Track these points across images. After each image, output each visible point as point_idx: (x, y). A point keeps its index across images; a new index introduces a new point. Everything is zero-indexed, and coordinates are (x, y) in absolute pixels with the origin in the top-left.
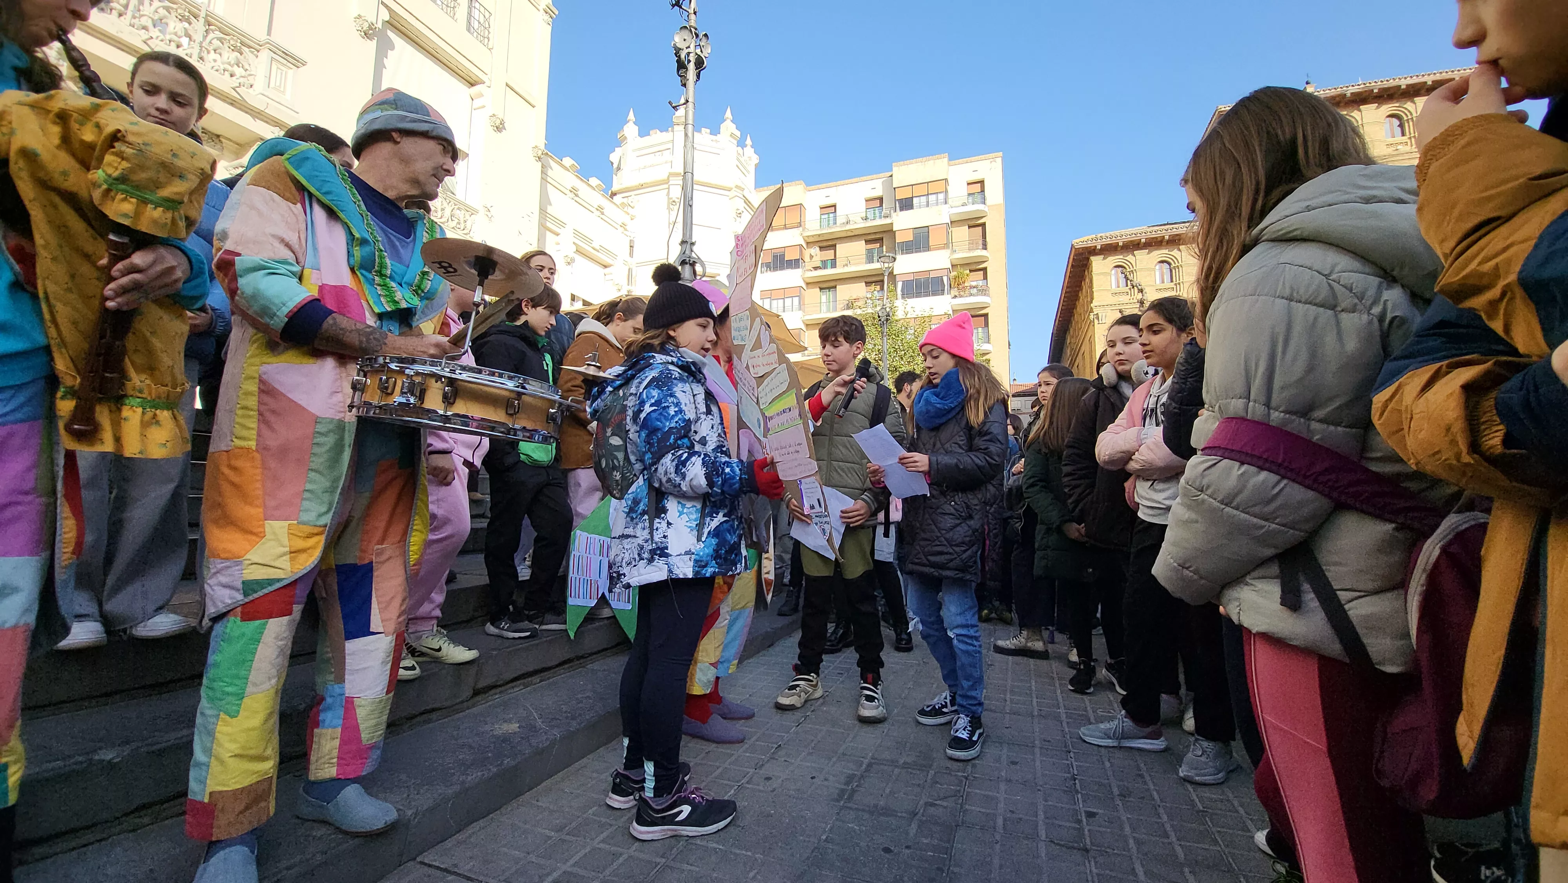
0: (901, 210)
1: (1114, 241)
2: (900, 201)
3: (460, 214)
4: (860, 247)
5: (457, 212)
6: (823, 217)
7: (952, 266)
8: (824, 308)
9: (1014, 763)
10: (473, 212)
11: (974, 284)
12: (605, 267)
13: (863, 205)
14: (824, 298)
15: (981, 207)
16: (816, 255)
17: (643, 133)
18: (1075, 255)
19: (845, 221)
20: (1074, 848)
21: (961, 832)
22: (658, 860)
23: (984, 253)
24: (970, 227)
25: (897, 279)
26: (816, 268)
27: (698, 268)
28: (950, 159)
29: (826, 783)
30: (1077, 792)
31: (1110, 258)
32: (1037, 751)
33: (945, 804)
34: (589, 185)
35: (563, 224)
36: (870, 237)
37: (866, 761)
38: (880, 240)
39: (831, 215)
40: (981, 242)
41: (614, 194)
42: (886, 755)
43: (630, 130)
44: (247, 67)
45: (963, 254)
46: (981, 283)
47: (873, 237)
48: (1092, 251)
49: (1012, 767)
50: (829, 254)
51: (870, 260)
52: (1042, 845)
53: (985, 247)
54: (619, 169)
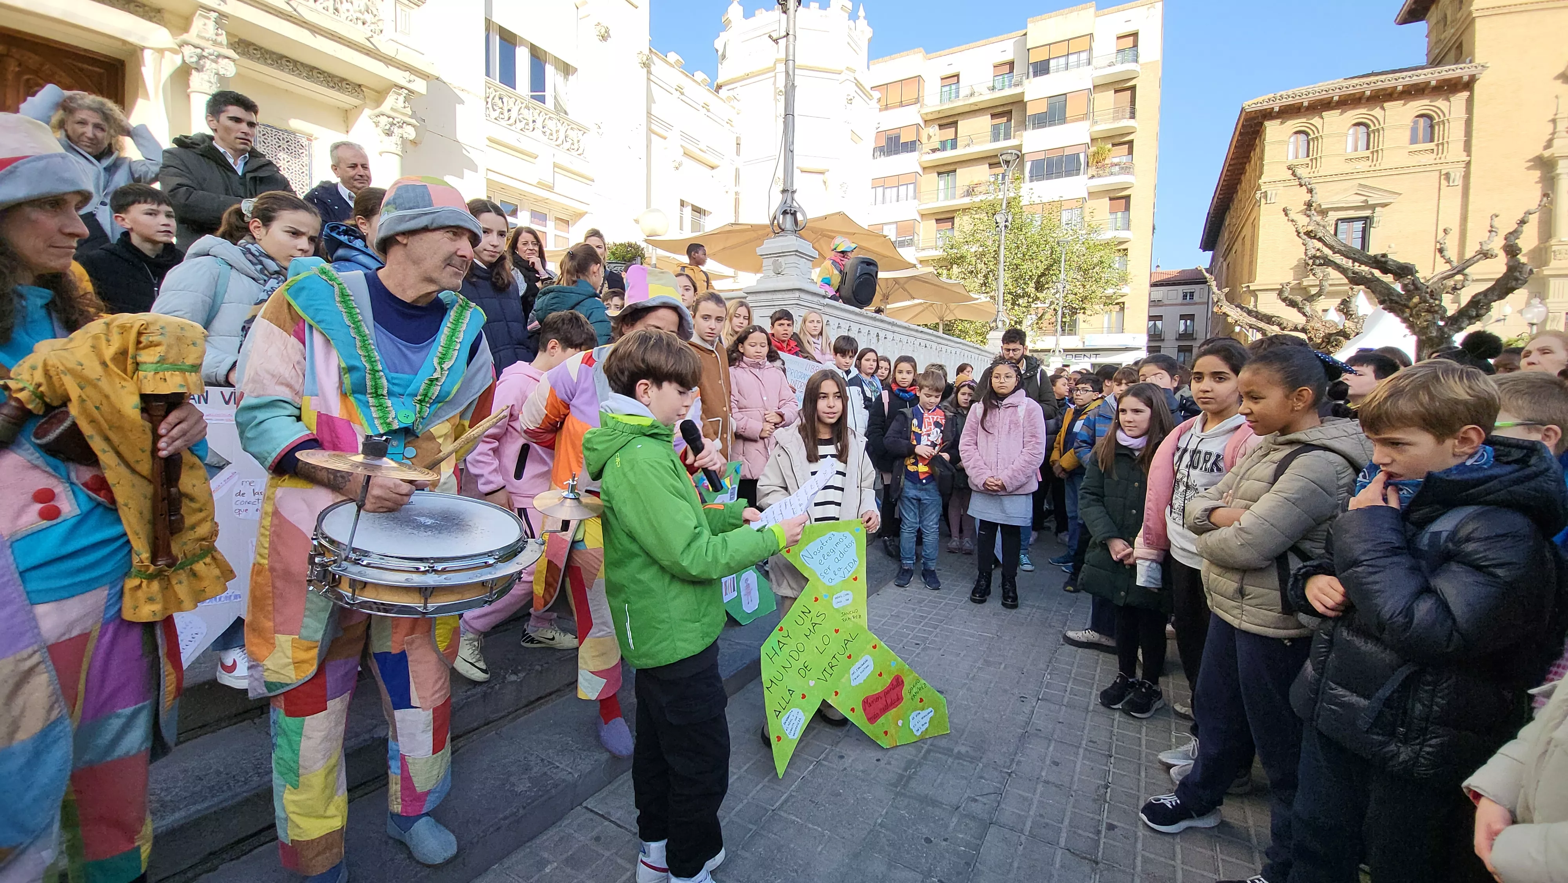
0: (1035, 75)
1: (1298, 100)
2: (1035, 64)
3: (572, 134)
4: (985, 122)
5: (570, 132)
6: (944, 89)
7: (1092, 140)
8: (941, 195)
9: (1056, 764)
10: (584, 130)
11: (1116, 160)
12: (713, 168)
13: (990, 72)
14: (942, 183)
15: (1131, 66)
16: (936, 135)
17: (748, 14)
18: (1246, 120)
19: (968, 92)
20: (1085, 858)
21: (993, 829)
22: (751, 826)
23: (1131, 123)
24: (1116, 91)
25: (1026, 158)
26: (934, 151)
27: (800, 217)
28: (1098, 8)
29: (888, 767)
30: (1105, 801)
31: (1290, 123)
32: (1081, 751)
33: (984, 800)
34: (694, 81)
35: (669, 127)
36: (996, 111)
37: (926, 747)
38: (1009, 113)
39: (953, 87)
40: (1128, 110)
41: (719, 87)
42: (943, 743)
43: (735, 11)
44: (375, 12)
45: (1106, 126)
46: (1124, 159)
47: (1000, 110)
48: (1268, 115)
49: (1054, 767)
50: (949, 133)
51: (996, 138)
52: (1059, 852)
53: (1133, 116)
54: (724, 56)
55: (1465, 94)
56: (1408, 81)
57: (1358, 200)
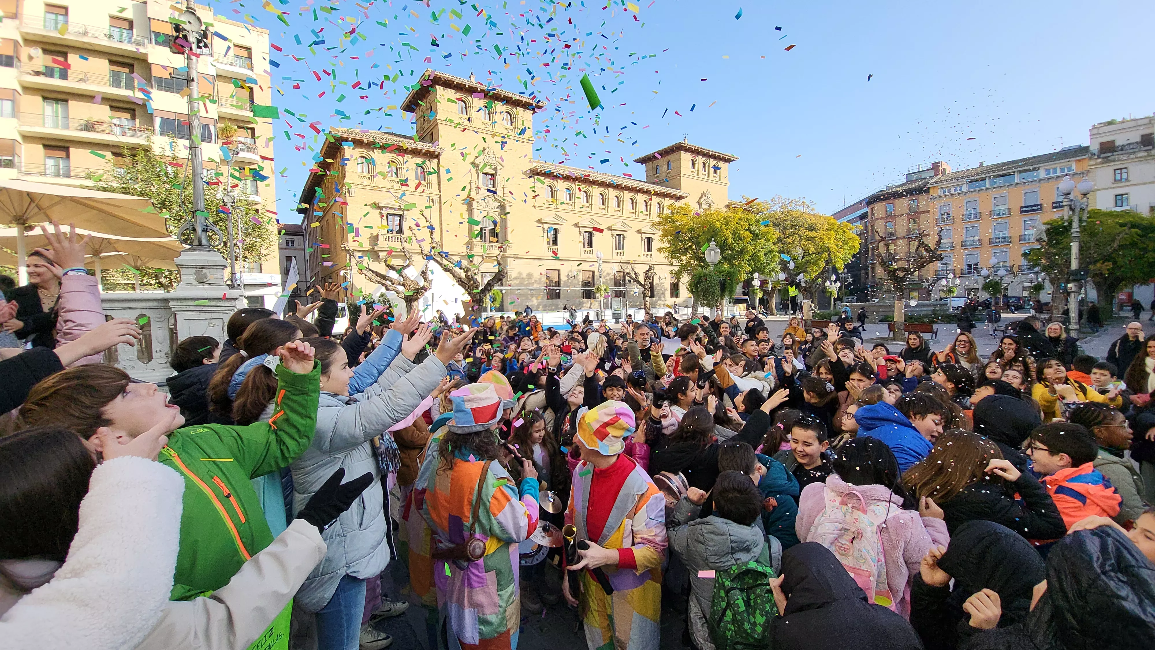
1: (361, 138)
2: (157, 34)
4: (102, 66)
6: (48, 15)
7: (220, 117)
8: (49, 121)
11: (242, 140)
13: (107, 21)
15: (249, 73)
16: (37, 57)
18: (331, 139)
24: (237, 87)
25: (154, 113)
26: (37, 73)
31: (358, 150)
36: (114, 58)
38: (131, 66)
39: (60, 18)
40: (248, 104)
45: (230, 110)
46: (249, 141)
47: (120, 59)
48: (345, 140)
50: (57, 61)
51: (115, 83)
55: (436, 161)
56: (412, 146)
57: (396, 205)
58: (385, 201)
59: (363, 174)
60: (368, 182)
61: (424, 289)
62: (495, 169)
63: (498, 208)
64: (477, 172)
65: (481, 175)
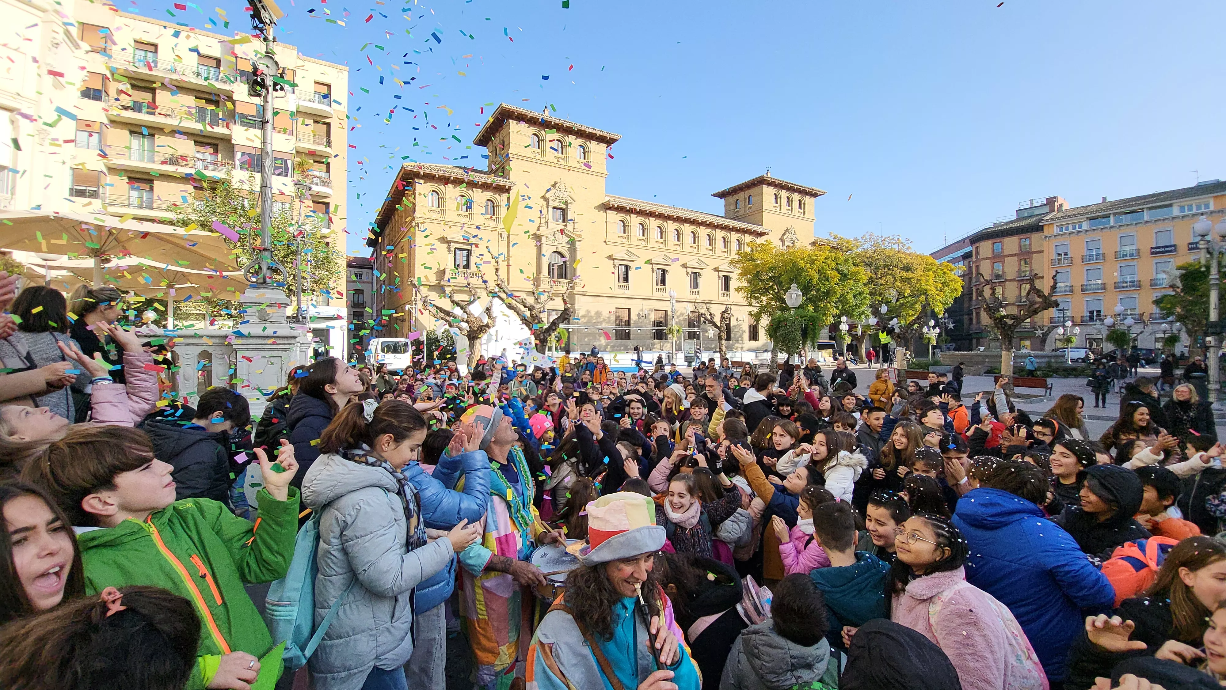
1: (432, 172)
4: (189, 101)
6: (138, 52)
7: (298, 152)
8: (135, 154)
11: (316, 174)
15: (326, 108)
18: (404, 174)
19: (170, 67)
23: (328, 150)
24: (315, 122)
25: (236, 148)
26: (125, 107)
28: (299, 53)
31: (429, 184)
36: (202, 95)
38: (215, 102)
39: (150, 55)
40: (325, 140)
45: (308, 145)
46: (324, 175)
47: (206, 96)
48: (417, 175)
50: (145, 97)
51: (201, 120)
53: (329, 144)
55: (506, 195)
56: (483, 180)
57: (464, 239)
58: (454, 236)
59: (432, 209)
60: (437, 216)
61: (487, 326)
62: (566, 203)
63: (567, 243)
64: (548, 206)
65: (551, 209)
